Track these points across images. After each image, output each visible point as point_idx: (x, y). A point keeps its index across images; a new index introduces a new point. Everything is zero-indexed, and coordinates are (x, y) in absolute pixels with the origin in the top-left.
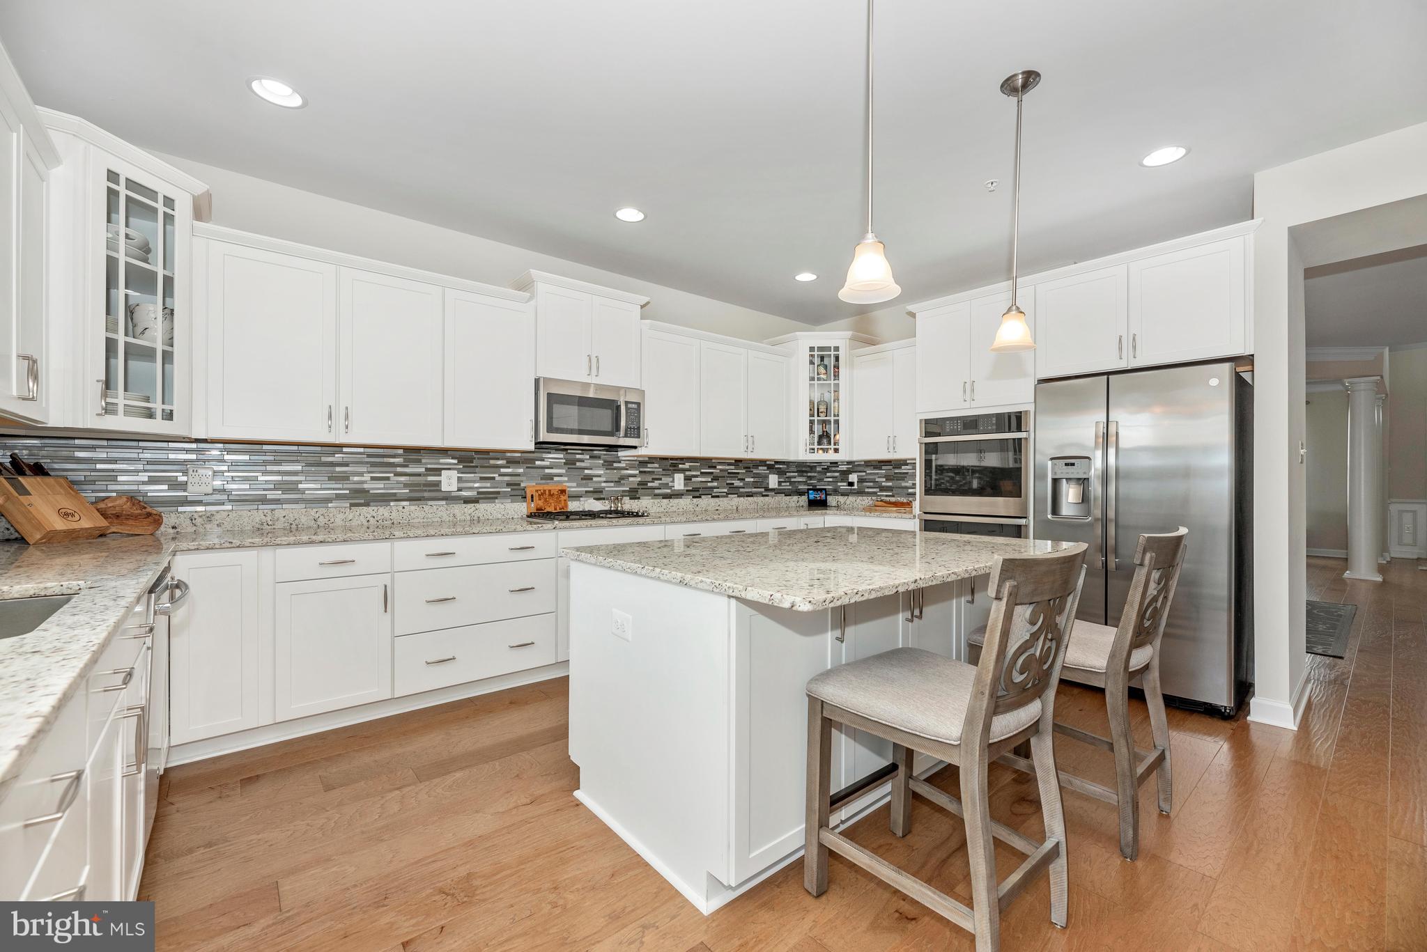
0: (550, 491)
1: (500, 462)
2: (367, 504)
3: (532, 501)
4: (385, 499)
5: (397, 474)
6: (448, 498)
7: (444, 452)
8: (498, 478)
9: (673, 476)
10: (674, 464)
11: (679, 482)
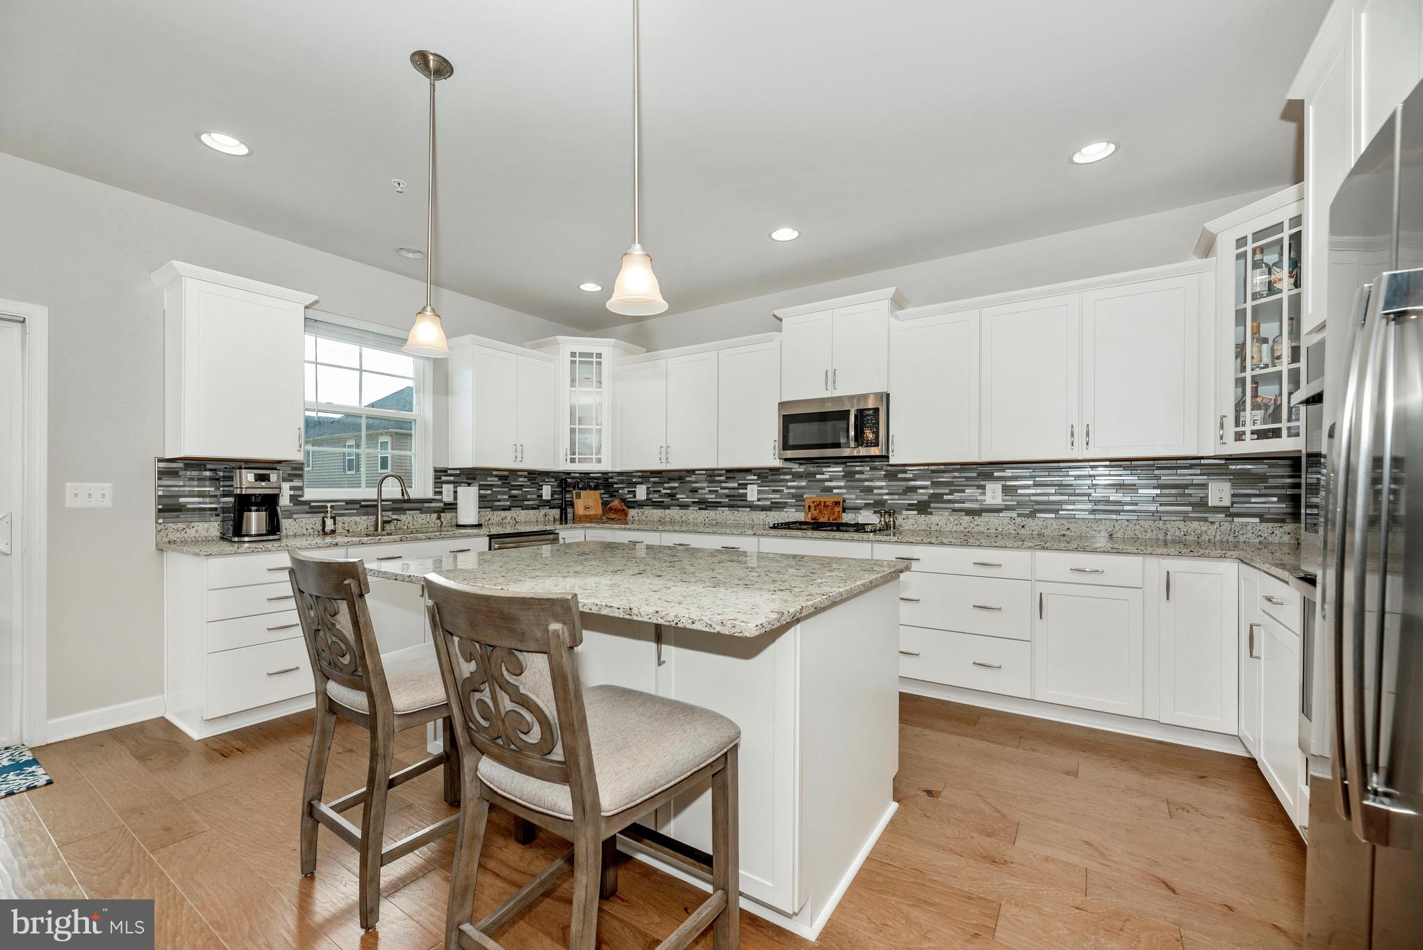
0: (825, 502)
1: (788, 477)
2: (707, 509)
3: (809, 511)
4: (716, 505)
5: (722, 488)
6: (751, 506)
8: (786, 491)
9: (985, 486)
10: (985, 471)
11: (993, 494)
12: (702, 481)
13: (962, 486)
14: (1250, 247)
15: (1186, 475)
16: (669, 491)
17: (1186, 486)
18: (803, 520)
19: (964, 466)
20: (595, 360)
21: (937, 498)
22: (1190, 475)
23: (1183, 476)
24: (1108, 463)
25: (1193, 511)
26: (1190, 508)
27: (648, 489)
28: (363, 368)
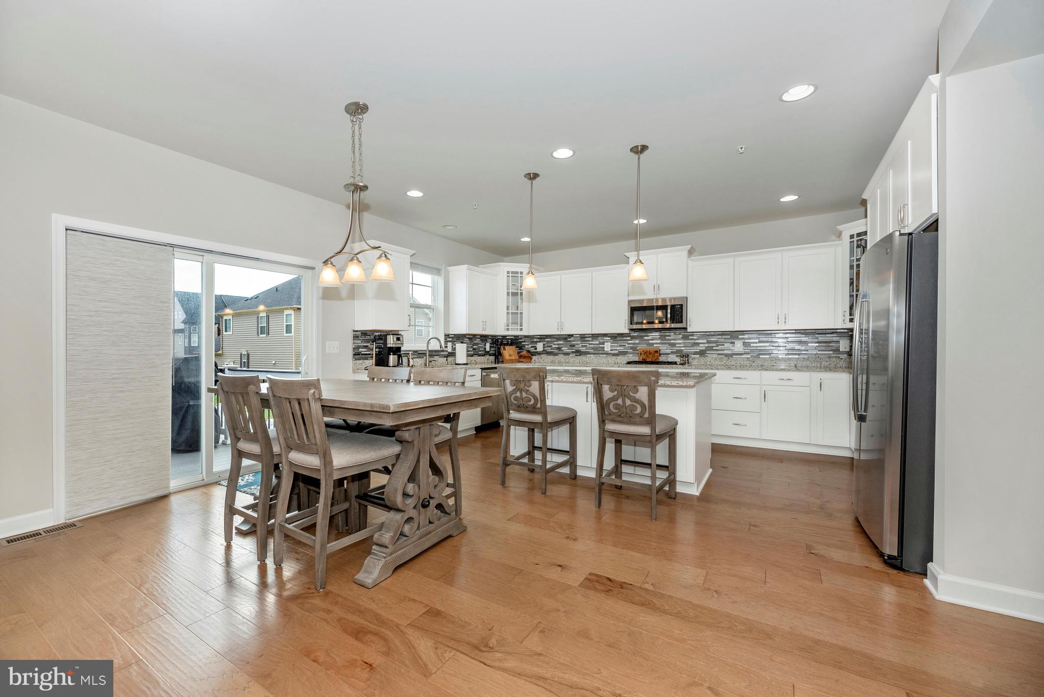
0: (650, 351)
1: (628, 338)
2: (580, 355)
3: (641, 355)
4: (586, 353)
5: (590, 344)
6: (607, 354)
7: (605, 335)
8: (627, 345)
9: (734, 342)
10: (734, 335)
11: (739, 346)
12: (578, 341)
13: (723, 342)
14: (855, 239)
15: (830, 337)
16: (557, 346)
17: (830, 342)
18: (637, 360)
19: (723, 333)
20: (519, 275)
21: (711, 349)
22: (832, 337)
23: (829, 338)
24: (794, 331)
25: (833, 354)
26: (832, 352)
27: (544, 345)
28: (414, 282)
